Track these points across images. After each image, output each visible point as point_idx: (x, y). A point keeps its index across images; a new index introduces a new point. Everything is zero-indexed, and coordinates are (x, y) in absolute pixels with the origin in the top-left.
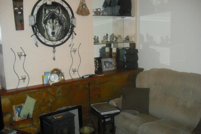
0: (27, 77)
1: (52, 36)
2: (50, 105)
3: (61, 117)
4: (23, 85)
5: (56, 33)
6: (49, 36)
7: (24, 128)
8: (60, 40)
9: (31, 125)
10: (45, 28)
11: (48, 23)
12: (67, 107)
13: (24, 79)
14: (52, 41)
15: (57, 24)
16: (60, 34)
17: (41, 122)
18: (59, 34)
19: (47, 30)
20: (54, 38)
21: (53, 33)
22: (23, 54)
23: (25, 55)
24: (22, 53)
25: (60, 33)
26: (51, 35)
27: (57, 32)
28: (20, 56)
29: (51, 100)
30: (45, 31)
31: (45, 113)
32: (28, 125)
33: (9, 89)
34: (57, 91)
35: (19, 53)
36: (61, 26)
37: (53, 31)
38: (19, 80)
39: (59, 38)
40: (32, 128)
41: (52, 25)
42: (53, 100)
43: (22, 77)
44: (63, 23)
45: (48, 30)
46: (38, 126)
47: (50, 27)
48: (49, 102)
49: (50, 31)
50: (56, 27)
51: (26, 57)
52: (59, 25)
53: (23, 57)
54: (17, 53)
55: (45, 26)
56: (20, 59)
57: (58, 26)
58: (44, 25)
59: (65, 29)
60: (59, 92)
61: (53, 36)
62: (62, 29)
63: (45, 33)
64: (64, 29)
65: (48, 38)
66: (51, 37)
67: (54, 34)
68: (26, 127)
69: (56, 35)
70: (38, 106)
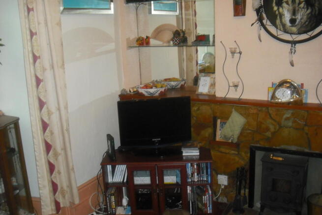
0: (240, 85)
1: (290, 25)
2: (268, 134)
3: (281, 159)
4: (233, 95)
5: (298, 21)
6: (284, 25)
7: (225, 153)
8: (305, 32)
9: (237, 153)
10: (277, 12)
11: (284, 5)
12: (299, 148)
13: (236, 86)
14: (291, 34)
15: (302, 5)
16: (307, 23)
17: (250, 155)
18: (305, 23)
19: (281, 15)
20: (294, 29)
21: (293, 21)
22: (238, 51)
23: (240, 53)
24: (236, 48)
25: (307, 21)
26: (288, 24)
27: (301, 19)
28: (233, 53)
29: (272, 128)
30: (278, 17)
31: (260, 144)
32: (233, 152)
33: (219, 96)
34: (285, 117)
35: (232, 48)
36: (309, 8)
37: (294, 17)
38: (229, 86)
39: (303, 29)
40: (237, 158)
41: (291, 8)
42: (275, 129)
43: (233, 83)
44: (315, 3)
45: (284, 15)
46: (246, 158)
47: (288, 10)
48: (268, 129)
49: (287, 17)
50: (298, 10)
51: (241, 55)
52: (305, 6)
53: (237, 55)
54: (230, 48)
55: (278, 9)
56: (233, 57)
57: (303, 8)
58: (275, 8)
59: (317, 12)
60: (288, 119)
61: (292, 26)
62: (311, 13)
63: (278, 21)
64: (315, 14)
65: (282, 29)
66: (289, 28)
67: (295, 23)
68: (229, 153)
69: (298, 24)
70: (250, 130)
